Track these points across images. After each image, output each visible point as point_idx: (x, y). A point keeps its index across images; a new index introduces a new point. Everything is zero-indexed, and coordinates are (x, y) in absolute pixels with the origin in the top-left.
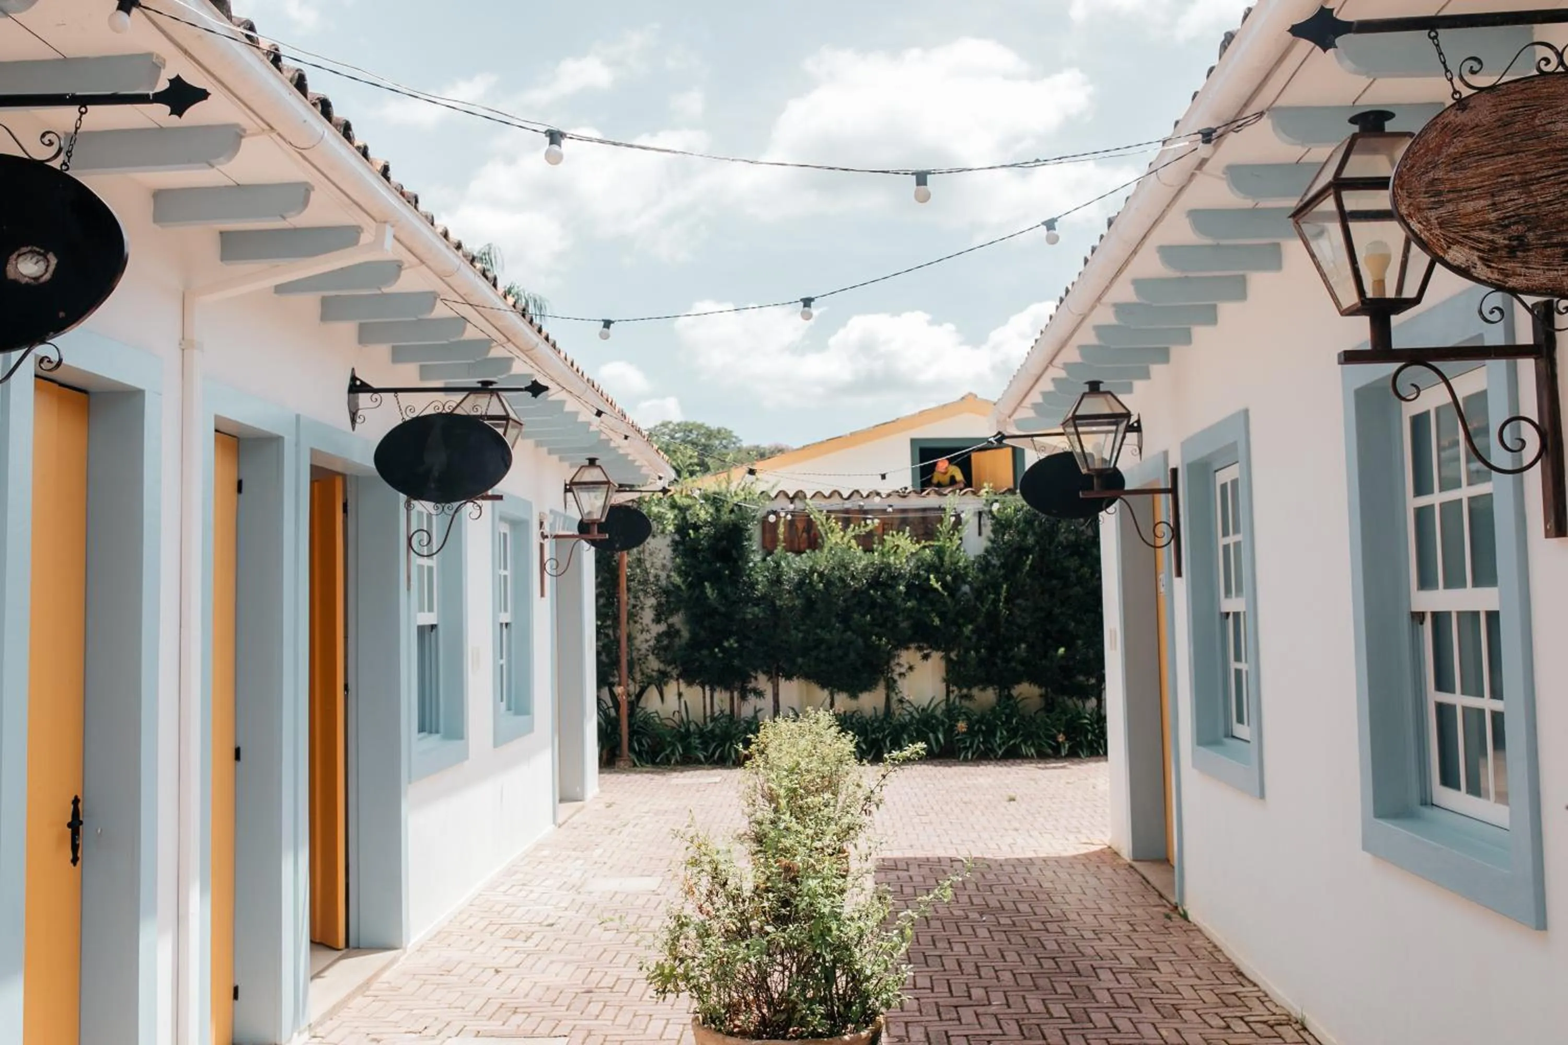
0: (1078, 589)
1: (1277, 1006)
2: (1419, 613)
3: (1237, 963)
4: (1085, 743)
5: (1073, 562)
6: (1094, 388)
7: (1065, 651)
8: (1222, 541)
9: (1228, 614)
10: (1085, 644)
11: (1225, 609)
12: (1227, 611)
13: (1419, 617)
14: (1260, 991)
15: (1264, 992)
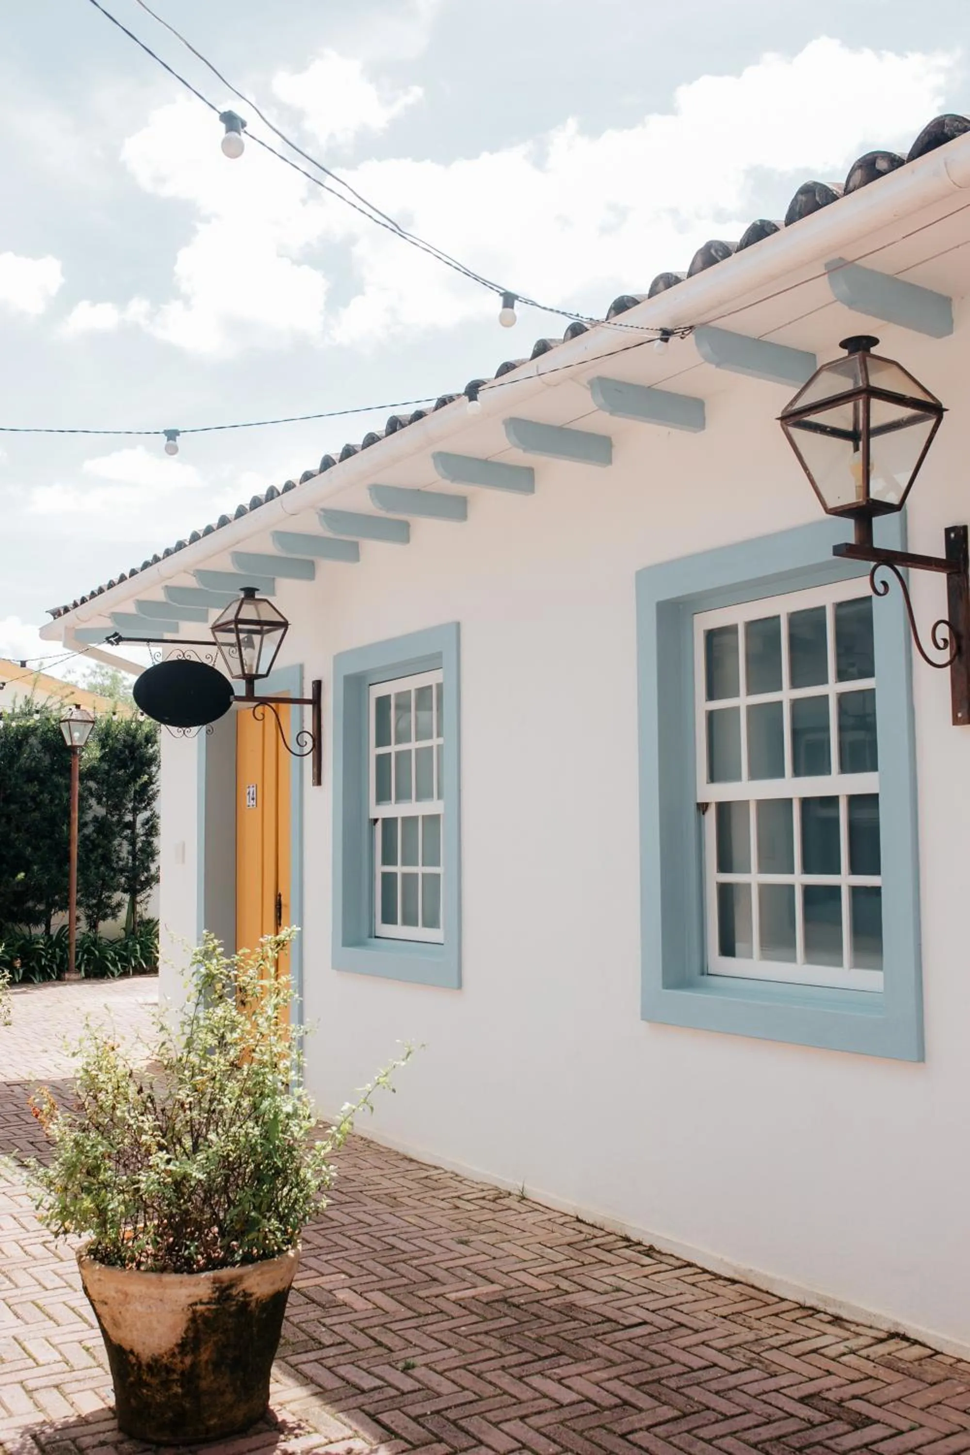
0: (37, 815)
1: (477, 1183)
2: (703, 804)
3: (401, 1150)
4: (37, 968)
5: (33, 788)
6: (250, 593)
7: (25, 876)
8: (374, 751)
9: (376, 821)
10: (41, 869)
11: (373, 816)
12: (376, 817)
13: (703, 807)
14: (446, 1172)
15: (452, 1173)
